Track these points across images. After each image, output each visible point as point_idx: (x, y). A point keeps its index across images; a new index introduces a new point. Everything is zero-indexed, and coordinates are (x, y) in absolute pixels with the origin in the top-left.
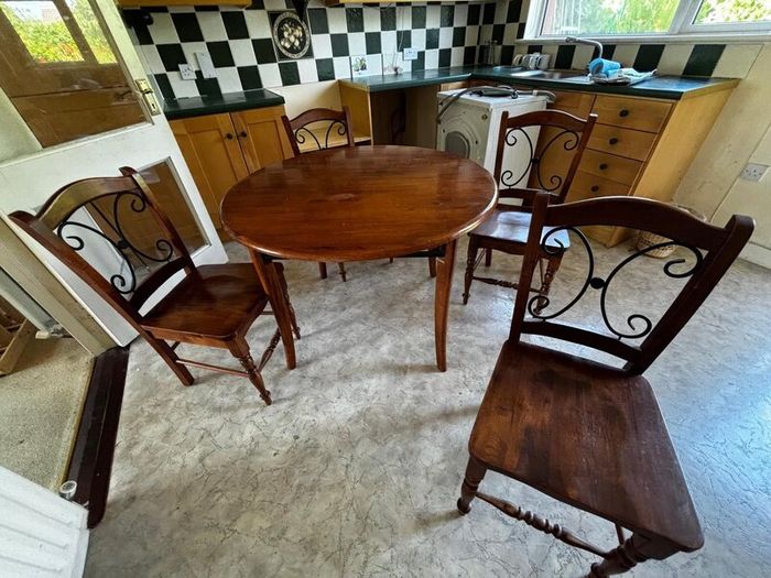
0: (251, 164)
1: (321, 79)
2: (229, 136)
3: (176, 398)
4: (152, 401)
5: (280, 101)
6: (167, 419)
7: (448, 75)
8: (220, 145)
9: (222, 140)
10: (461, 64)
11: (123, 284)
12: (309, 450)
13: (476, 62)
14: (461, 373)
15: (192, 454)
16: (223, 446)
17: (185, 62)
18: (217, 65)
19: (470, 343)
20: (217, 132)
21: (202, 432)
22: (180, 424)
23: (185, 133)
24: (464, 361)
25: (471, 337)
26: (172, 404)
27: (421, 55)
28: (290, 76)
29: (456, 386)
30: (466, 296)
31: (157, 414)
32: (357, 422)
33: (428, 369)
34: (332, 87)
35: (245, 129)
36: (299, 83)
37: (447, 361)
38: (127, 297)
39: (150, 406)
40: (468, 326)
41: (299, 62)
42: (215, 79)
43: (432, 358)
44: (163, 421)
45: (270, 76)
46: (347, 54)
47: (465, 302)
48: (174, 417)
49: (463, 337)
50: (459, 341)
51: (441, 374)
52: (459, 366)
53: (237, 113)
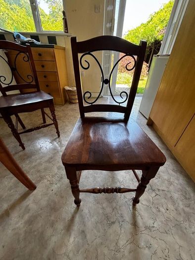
14: (46, 181)
19: (40, 164)
24: (43, 174)
25: (38, 161)
29: (47, 190)
30: (22, 145)
33: (24, 196)
37: (33, 182)
40: (33, 158)
43: (23, 188)
47: (24, 148)
49: (34, 164)
50: (34, 167)
51: (35, 191)
52: (42, 178)
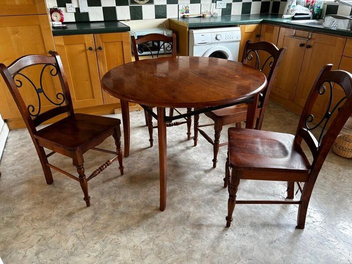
0: (101, 67)
1: (157, 17)
2: (90, 49)
3: (26, 214)
4: (10, 215)
5: (128, 29)
6: (18, 227)
7: (249, 19)
8: (84, 54)
9: (85, 51)
10: (259, 12)
11: (33, 111)
12: (111, 258)
13: (270, 12)
15: (31, 249)
16: (53, 247)
17: (70, 2)
18: (90, 5)
20: (83, 45)
21: (40, 237)
22: (26, 231)
23: (64, 44)
26: (22, 218)
27: (229, 5)
28: (136, 14)
31: (12, 223)
32: (147, 244)
34: (164, 23)
35: (102, 46)
36: (142, 19)
38: (33, 118)
39: (7, 217)
41: (143, 6)
42: (87, 13)
44: (15, 227)
45: (123, 13)
46: (177, 3)
48: (23, 226)
53: (98, 35)
